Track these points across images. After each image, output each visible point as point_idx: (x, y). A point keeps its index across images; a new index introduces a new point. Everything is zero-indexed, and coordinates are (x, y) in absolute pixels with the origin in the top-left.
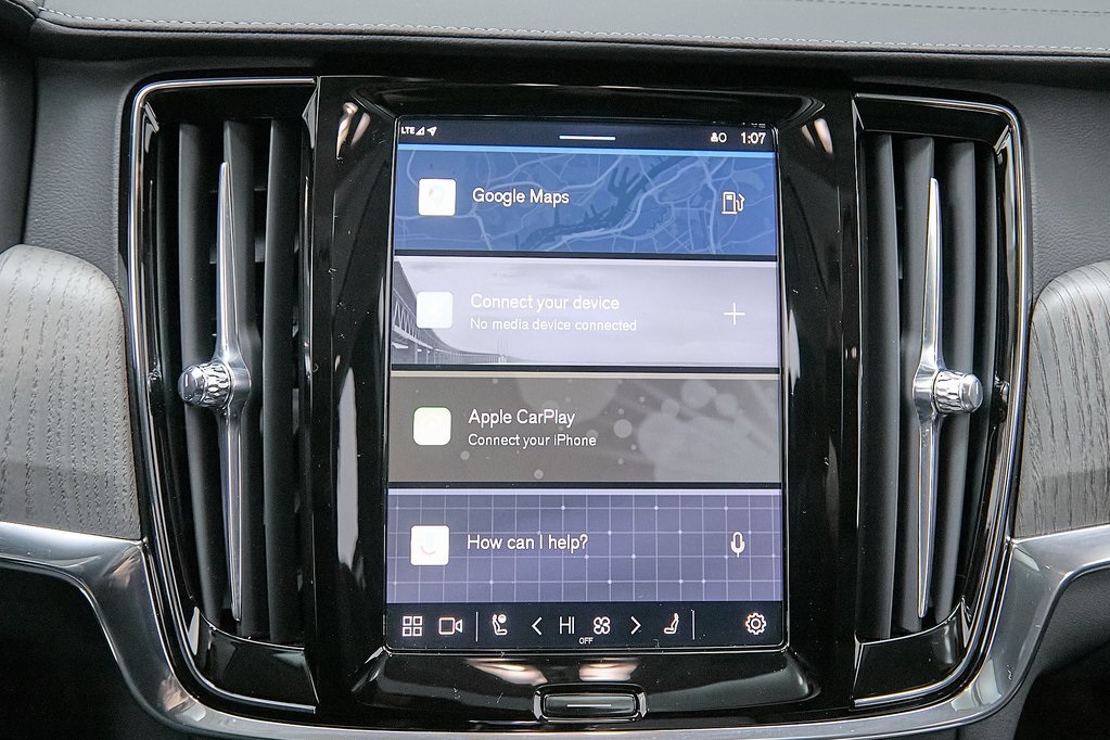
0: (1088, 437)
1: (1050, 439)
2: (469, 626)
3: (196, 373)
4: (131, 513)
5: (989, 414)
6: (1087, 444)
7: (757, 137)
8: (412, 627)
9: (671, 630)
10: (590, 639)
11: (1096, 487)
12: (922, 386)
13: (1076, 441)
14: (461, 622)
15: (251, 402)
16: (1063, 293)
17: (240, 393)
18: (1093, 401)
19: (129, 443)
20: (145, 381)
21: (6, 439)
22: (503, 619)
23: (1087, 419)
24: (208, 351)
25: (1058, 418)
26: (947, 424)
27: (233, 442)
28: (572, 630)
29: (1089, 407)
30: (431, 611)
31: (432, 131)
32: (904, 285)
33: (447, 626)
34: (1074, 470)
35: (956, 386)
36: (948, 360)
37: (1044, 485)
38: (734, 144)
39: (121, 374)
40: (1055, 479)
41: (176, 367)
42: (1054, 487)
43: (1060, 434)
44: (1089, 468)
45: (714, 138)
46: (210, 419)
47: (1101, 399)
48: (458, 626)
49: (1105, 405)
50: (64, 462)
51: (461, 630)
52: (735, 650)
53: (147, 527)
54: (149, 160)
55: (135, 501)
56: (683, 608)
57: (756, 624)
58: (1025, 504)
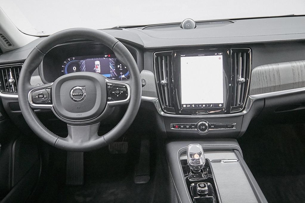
1: (253, 85)
3: (162, 81)
4: (157, 95)
5: (246, 82)
6: (258, 86)
7: (221, 54)
8: (184, 106)
9: (211, 106)
12: (240, 80)
13: (256, 85)
15: (167, 84)
16: (255, 69)
17: (166, 83)
18: (258, 81)
19: (156, 89)
20: (157, 83)
22: (194, 105)
23: (258, 83)
24: (163, 79)
25: (254, 83)
26: (242, 84)
27: (166, 88)
28: (201, 106)
30: (186, 105)
31: (185, 55)
32: (237, 69)
33: (188, 106)
34: (256, 88)
35: (242, 79)
36: (242, 77)
38: (218, 55)
39: (155, 82)
40: (254, 89)
41: (160, 81)
42: (253, 90)
44: (258, 88)
45: (216, 54)
46: (163, 86)
48: (189, 106)
49: (260, 81)
50: (150, 91)
52: (218, 108)
53: (158, 97)
54: (156, 60)
56: (212, 104)
57: (220, 105)
58: (250, 92)
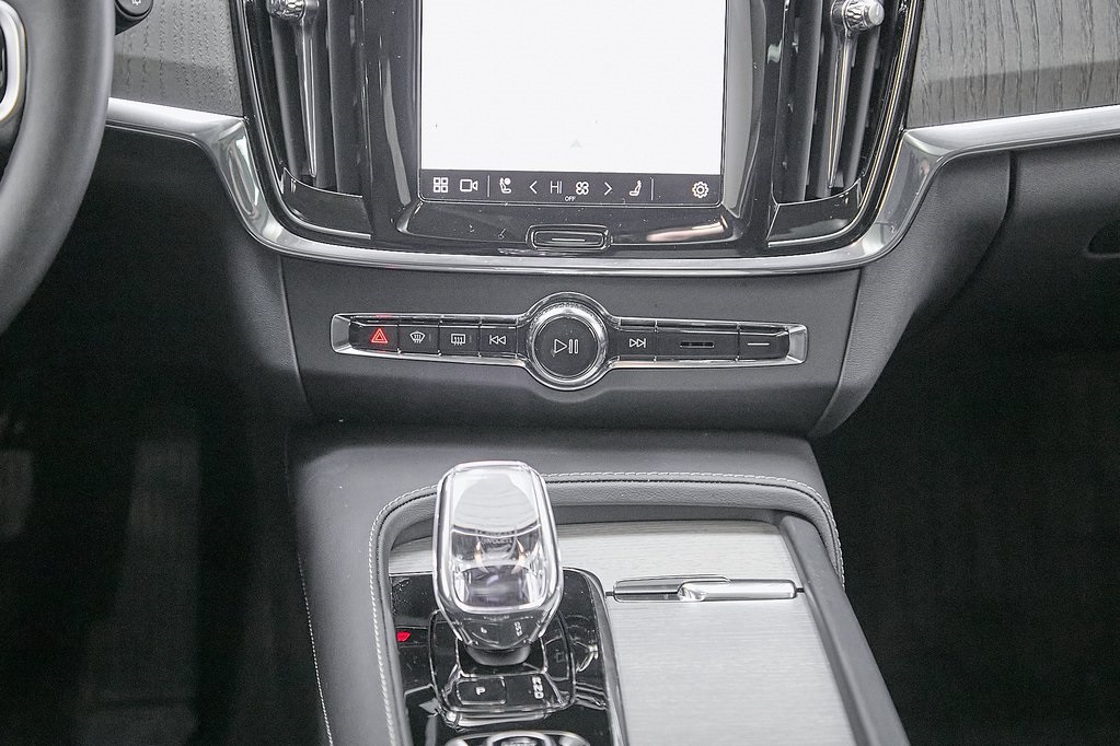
0: (969, 50)
1: (937, 52)
2: (482, 186)
4: (235, 95)
5: (890, 31)
6: (968, 57)
10: (573, 198)
11: (975, 90)
12: (844, 9)
13: (959, 53)
14: (476, 183)
15: (317, 18)
17: (311, 10)
18: (975, 22)
19: (231, 46)
20: (242, 3)
21: (146, 42)
23: (969, 36)
25: (945, 34)
26: (859, 40)
27: (304, 46)
28: (559, 191)
29: (972, 27)
30: (454, 175)
34: (956, 76)
35: (862, 8)
37: (930, 87)
40: (940, 82)
42: (939, 89)
43: (945, 47)
44: (969, 75)
46: (289, 29)
47: (982, 21)
49: (985, 25)
50: (187, 58)
51: (476, 189)
52: (682, 206)
53: (248, 108)
55: (238, 89)
56: (645, 177)
57: (701, 190)
58: (916, 102)
